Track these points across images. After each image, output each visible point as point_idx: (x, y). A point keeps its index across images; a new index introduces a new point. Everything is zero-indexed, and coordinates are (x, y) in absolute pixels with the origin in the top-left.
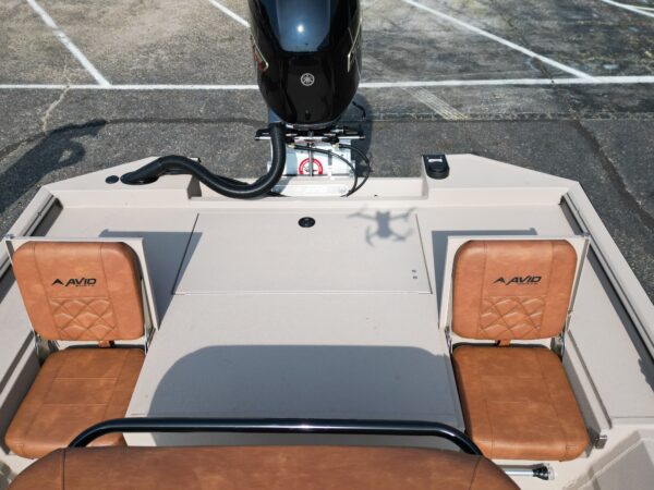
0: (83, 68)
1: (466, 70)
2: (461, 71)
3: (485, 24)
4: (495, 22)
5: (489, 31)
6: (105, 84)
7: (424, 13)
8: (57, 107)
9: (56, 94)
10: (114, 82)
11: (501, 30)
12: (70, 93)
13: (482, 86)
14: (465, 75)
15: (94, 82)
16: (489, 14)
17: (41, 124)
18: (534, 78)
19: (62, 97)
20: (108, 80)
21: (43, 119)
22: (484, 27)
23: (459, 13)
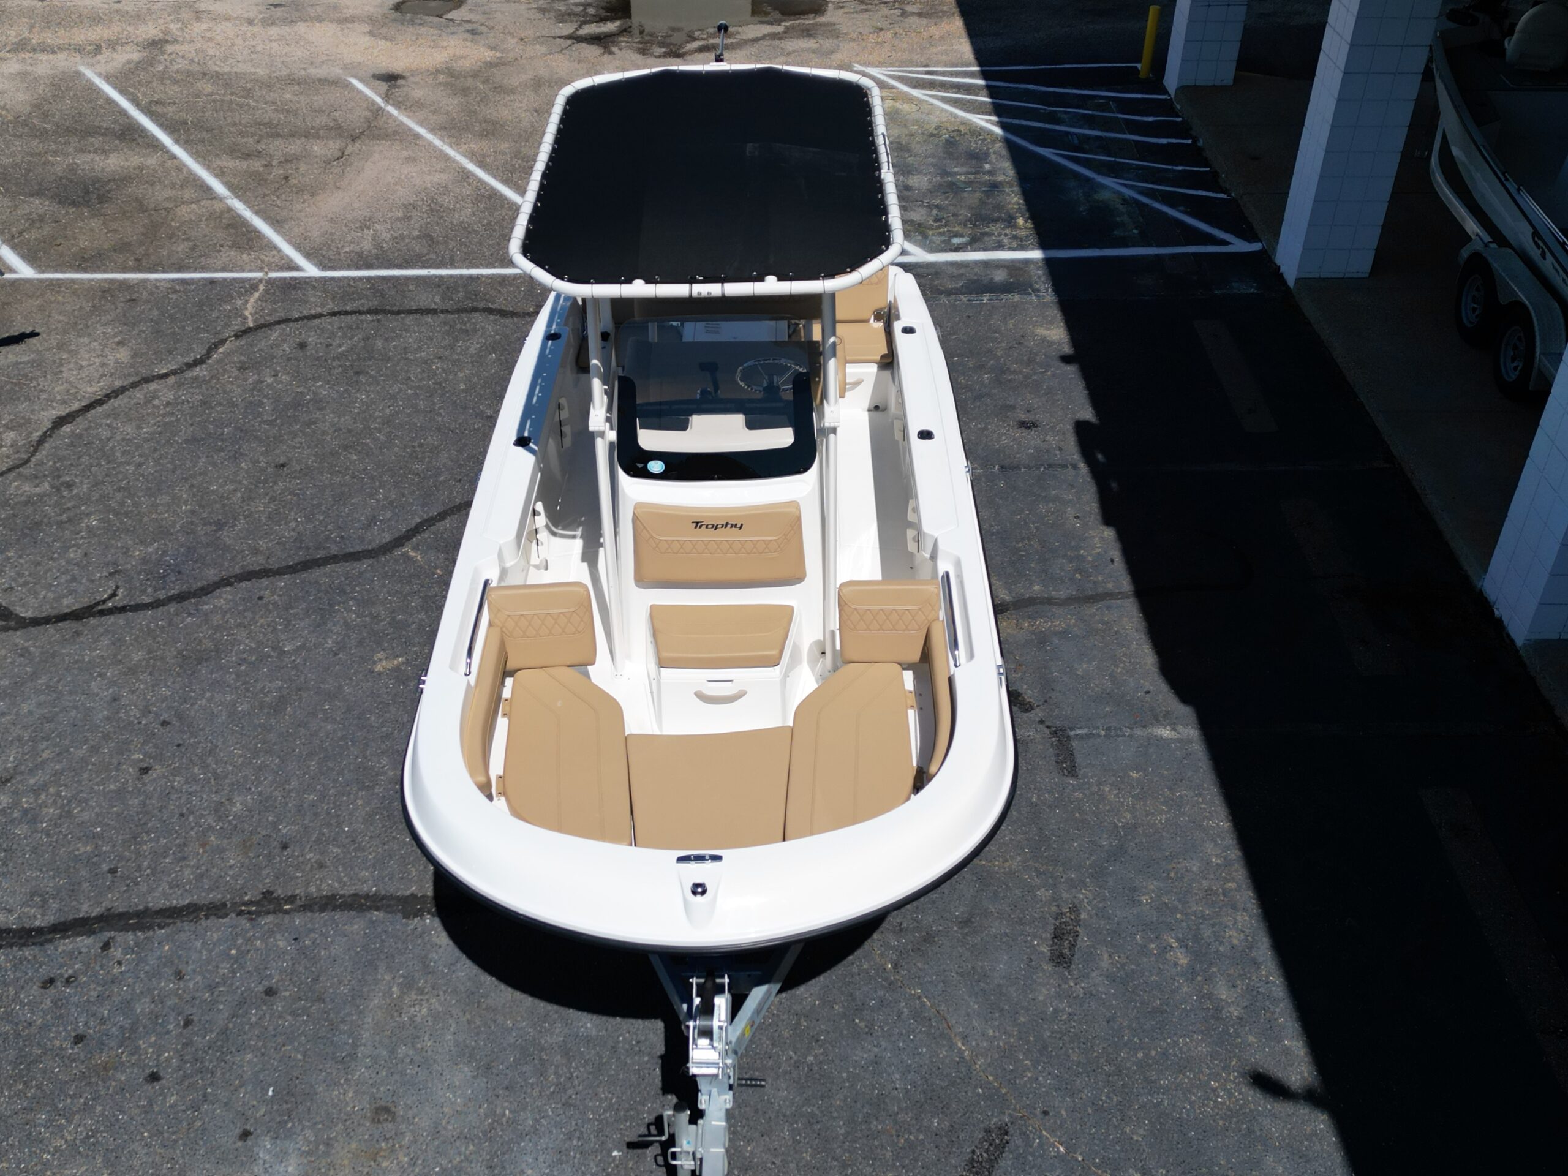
0: (279, 251)
6: (311, 270)
8: (259, 299)
9: (253, 286)
10: (324, 268)
12: (271, 282)
15: (297, 268)
17: (246, 318)
19: (262, 287)
20: (316, 265)
21: (247, 313)
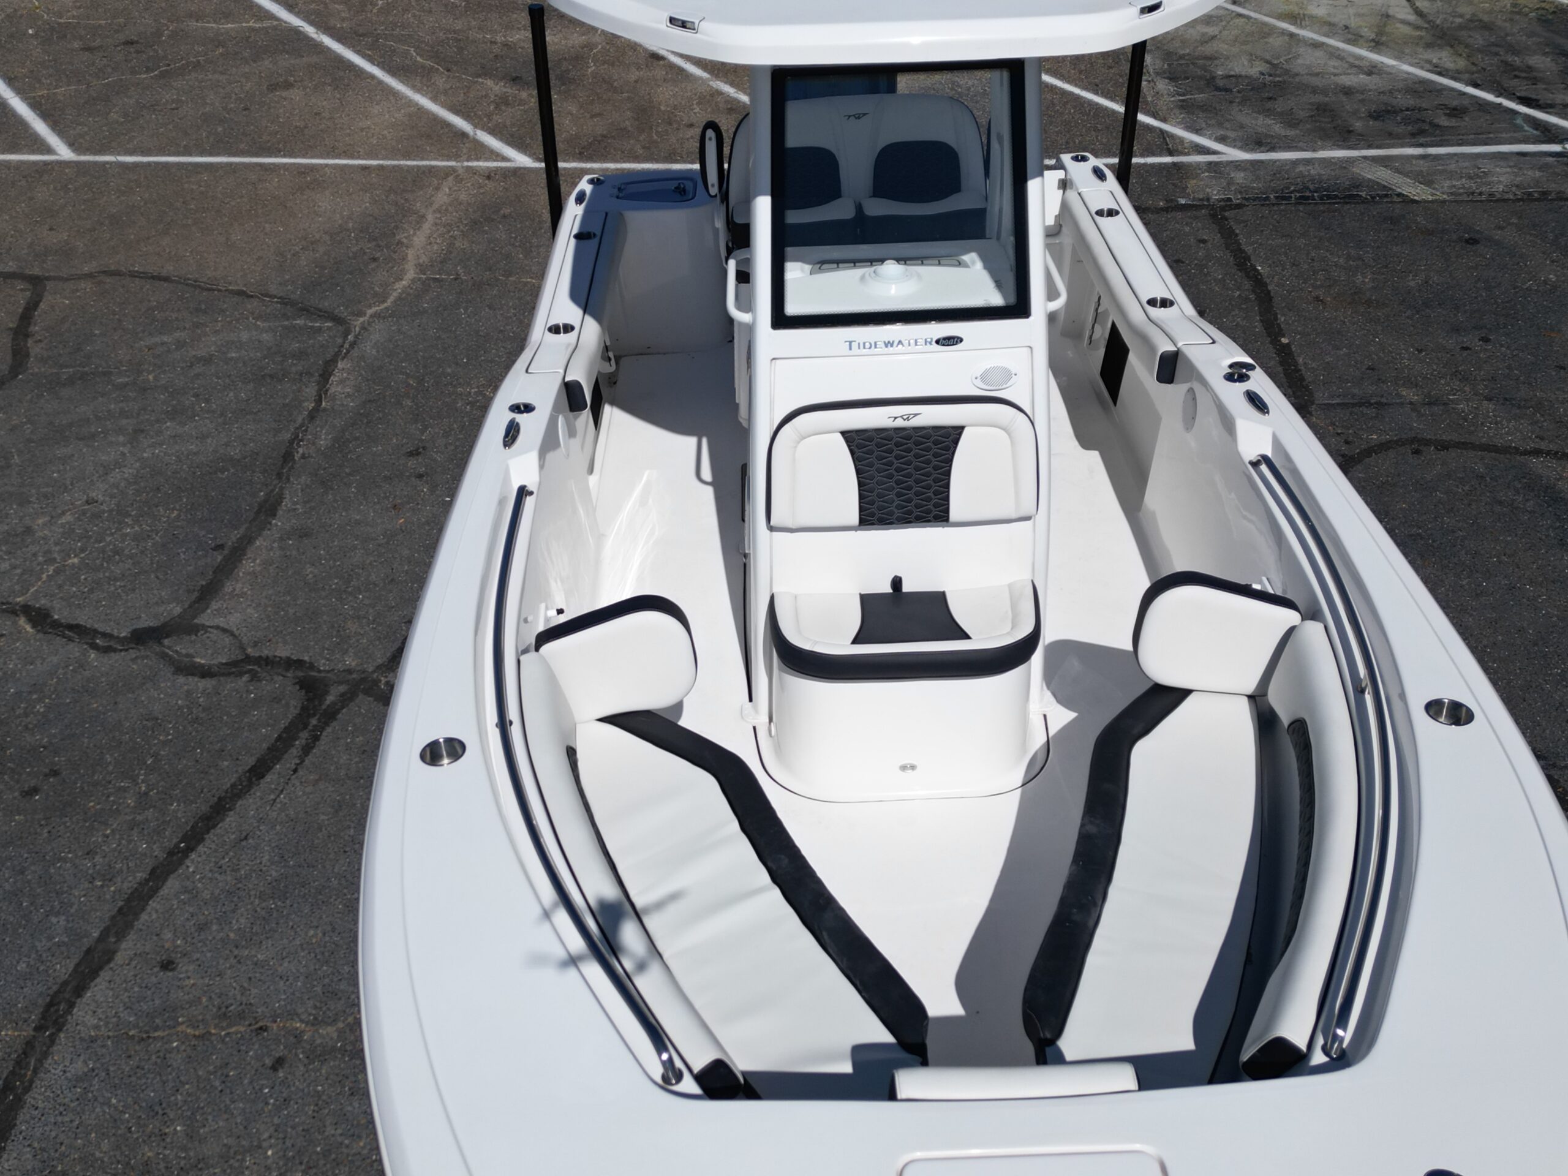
1: (1421, 132)
2: (1413, 135)
3: (1429, 62)
4: (1444, 57)
5: (1440, 74)
7: (1317, 45)
11: (1458, 72)
13: (1455, 154)
14: (1422, 140)
16: (1429, 46)
18: (1534, 143)
22: (1428, 66)
23: (1377, 45)
